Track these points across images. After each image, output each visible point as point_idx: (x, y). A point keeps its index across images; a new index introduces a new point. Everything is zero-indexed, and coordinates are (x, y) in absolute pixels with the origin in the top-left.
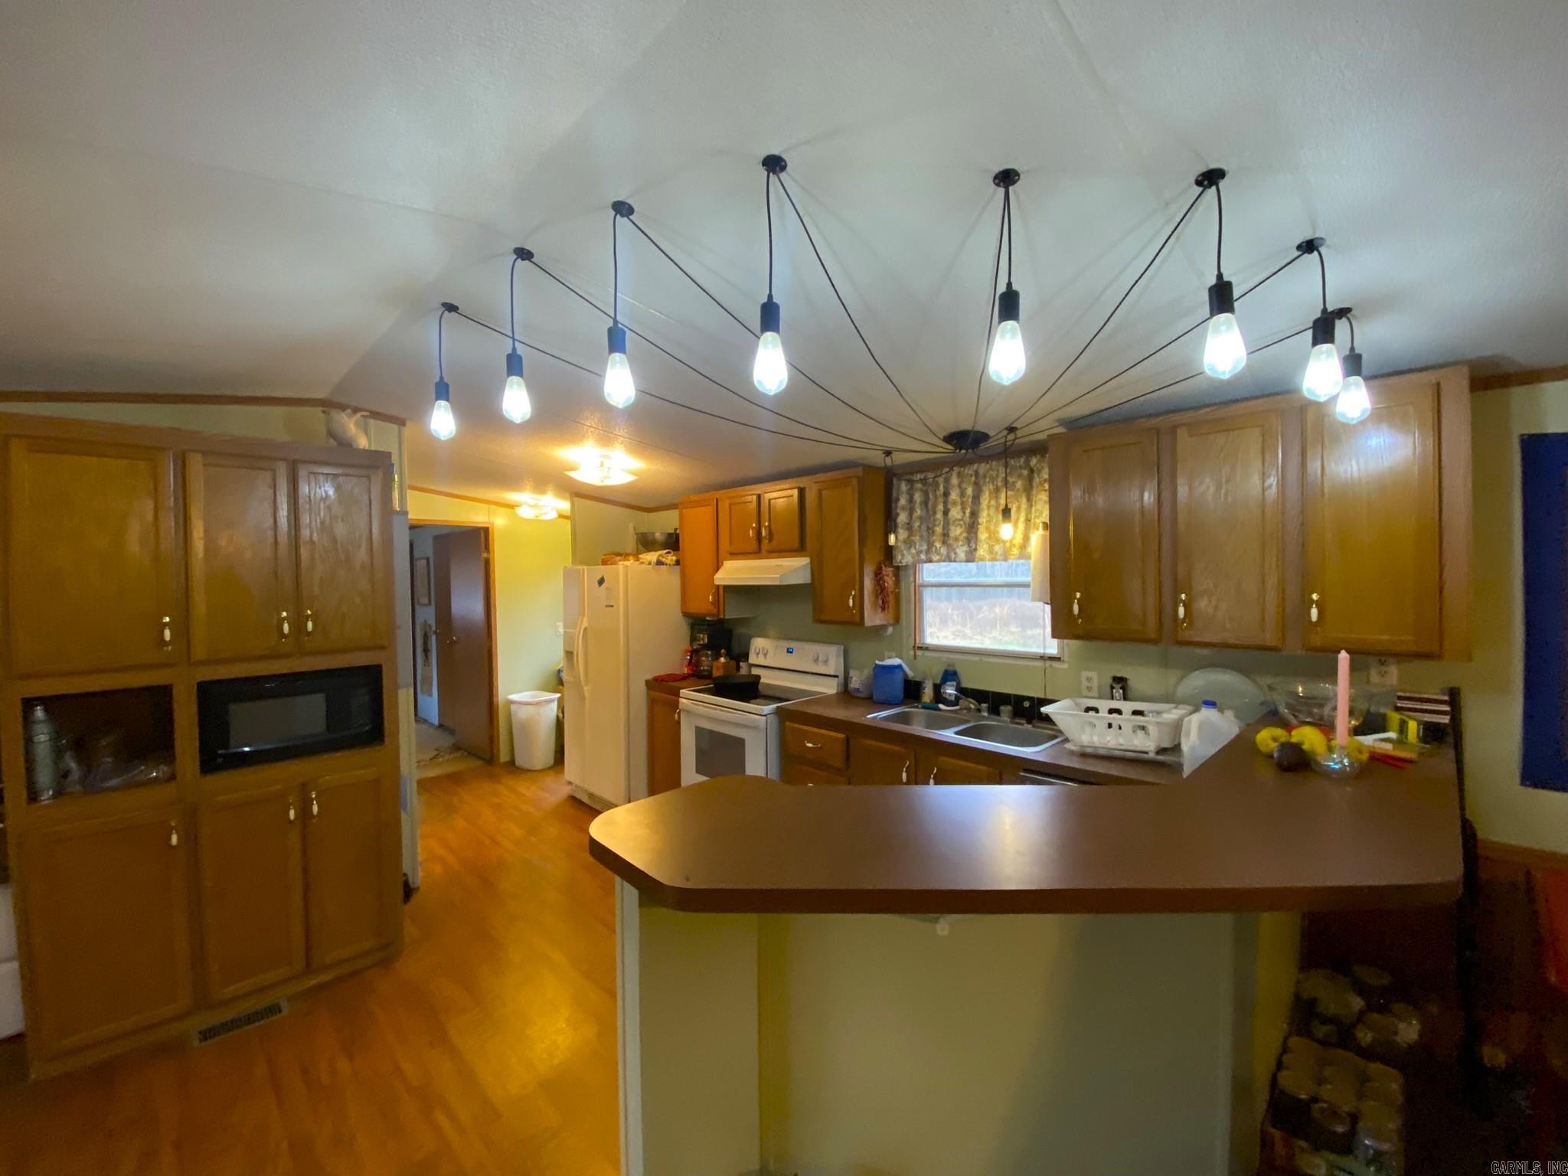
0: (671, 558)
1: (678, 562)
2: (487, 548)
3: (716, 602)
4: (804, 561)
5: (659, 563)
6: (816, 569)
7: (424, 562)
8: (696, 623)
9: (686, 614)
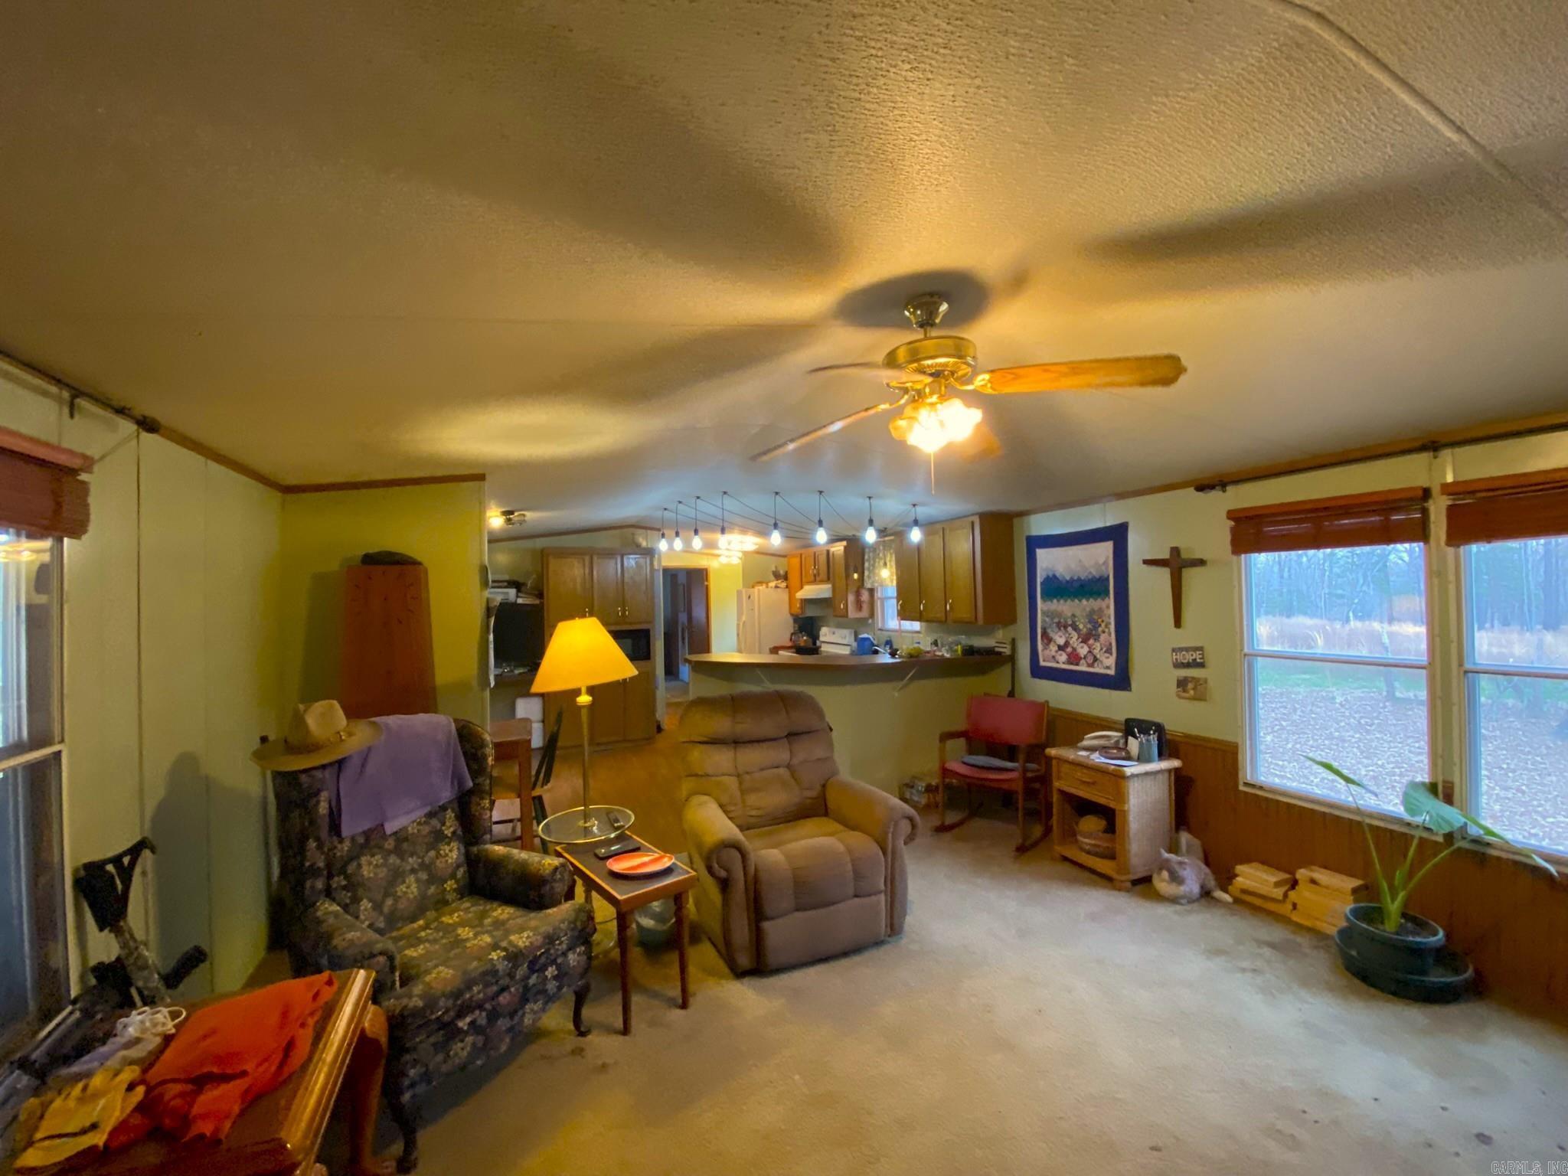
0: (784, 585)
1: (787, 587)
2: (707, 580)
3: (802, 608)
4: (829, 586)
5: (776, 587)
6: (834, 590)
7: (682, 587)
8: (796, 619)
9: (792, 615)
